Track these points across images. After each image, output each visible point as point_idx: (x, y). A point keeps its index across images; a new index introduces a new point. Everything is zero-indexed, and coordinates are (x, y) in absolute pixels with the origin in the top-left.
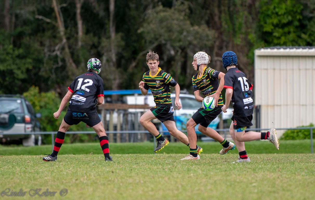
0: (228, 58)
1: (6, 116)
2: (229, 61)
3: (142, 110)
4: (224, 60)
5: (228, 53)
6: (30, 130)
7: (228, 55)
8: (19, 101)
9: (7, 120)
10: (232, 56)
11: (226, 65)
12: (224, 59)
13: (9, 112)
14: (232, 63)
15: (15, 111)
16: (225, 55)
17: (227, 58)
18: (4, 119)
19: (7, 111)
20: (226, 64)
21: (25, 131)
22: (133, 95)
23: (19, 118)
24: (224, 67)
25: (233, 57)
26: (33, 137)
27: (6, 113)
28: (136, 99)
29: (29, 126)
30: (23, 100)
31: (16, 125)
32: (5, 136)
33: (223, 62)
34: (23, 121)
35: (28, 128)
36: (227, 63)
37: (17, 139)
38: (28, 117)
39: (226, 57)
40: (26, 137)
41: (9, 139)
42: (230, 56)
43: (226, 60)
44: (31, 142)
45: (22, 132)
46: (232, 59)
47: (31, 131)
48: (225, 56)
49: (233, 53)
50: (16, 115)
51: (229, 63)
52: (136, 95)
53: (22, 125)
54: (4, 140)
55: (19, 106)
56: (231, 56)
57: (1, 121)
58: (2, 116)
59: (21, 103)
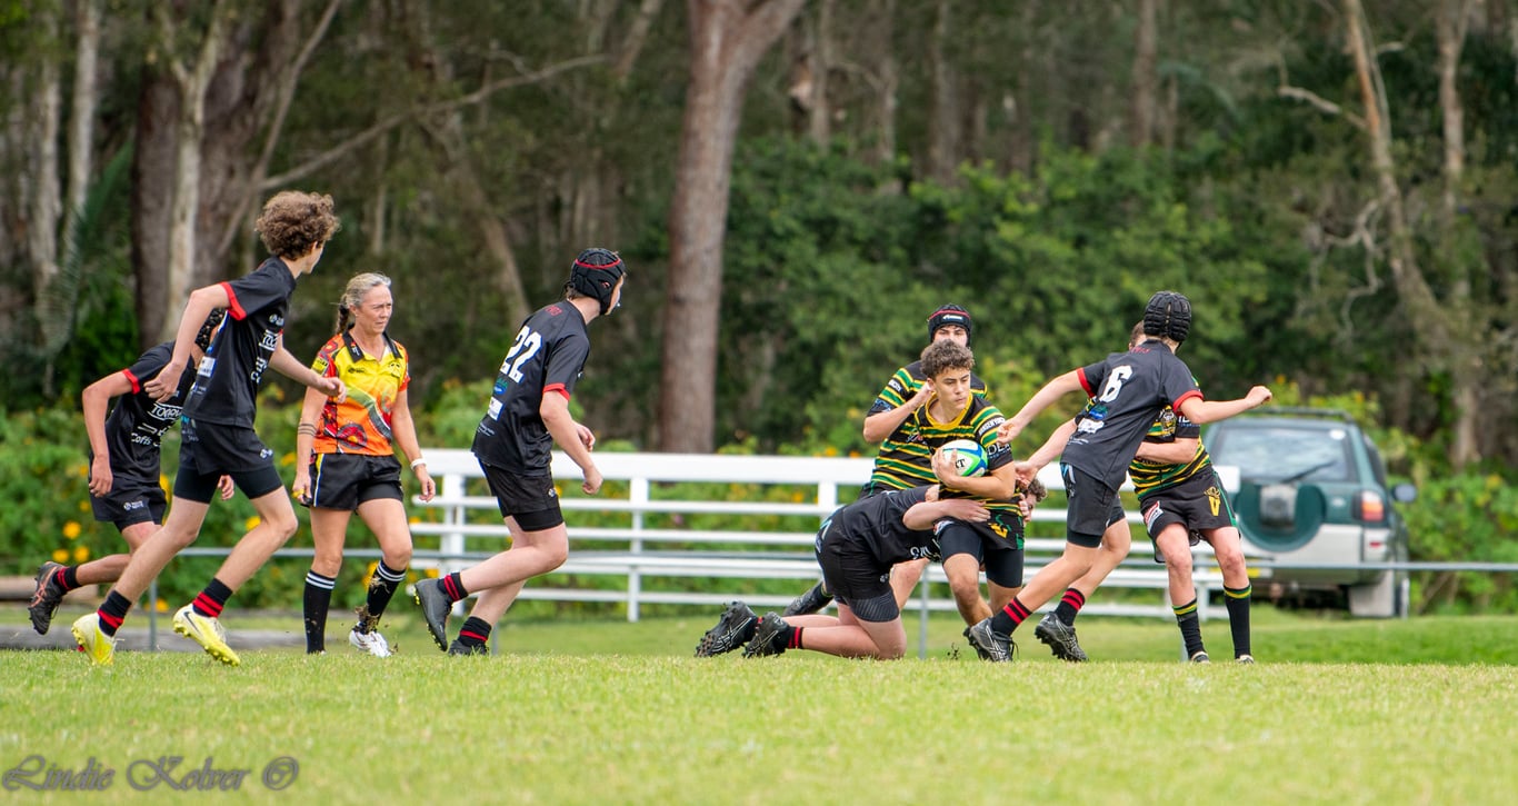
1: (1288, 494)
6: (1383, 549)
8: (1338, 434)
9: (1291, 510)
13: (1299, 477)
15: (1323, 471)
18: (1278, 503)
19: (1292, 472)
21: (1362, 557)
23: (1338, 501)
26: (1389, 579)
27: (1288, 481)
29: (1380, 535)
30: (1354, 431)
31: (1327, 530)
32: (1282, 575)
34: (1356, 515)
35: (1375, 544)
37: (1327, 586)
38: (1372, 501)
40: (1366, 580)
41: (1295, 586)
44: (1382, 601)
45: (1351, 560)
47: (1387, 557)
50: (1325, 488)
53: (1352, 532)
54: (1276, 589)
55: (1338, 453)
57: (1266, 510)
58: (1270, 493)
59: (1347, 445)
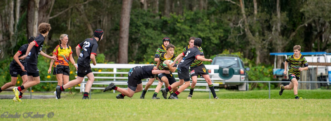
1: (227, 69)
3: (316, 66)
6: (244, 79)
8: (236, 59)
9: (228, 72)
13: (229, 67)
15: (234, 66)
18: (226, 71)
19: (228, 66)
21: (240, 80)
22: (310, 56)
23: (236, 71)
26: (245, 84)
27: (227, 67)
28: (313, 59)
29: (243, 76)
30: (239, 59)
31: (234, 76)
32: (227, 83)
34: (239, 73)
35: (243, 78)
37: (235, 85)
38: (242, 71)
40: (241, 84)
41: (229, 85)
44: (244, 88)
45: (238, 81)
47: (245, 80)
50: (234, 68)
52: (313, 56)
53: (239, 76)
54: (226, 86)
55: (236, 62)
57: (224, 72)
58: (224, 69)
59: (238, 61)
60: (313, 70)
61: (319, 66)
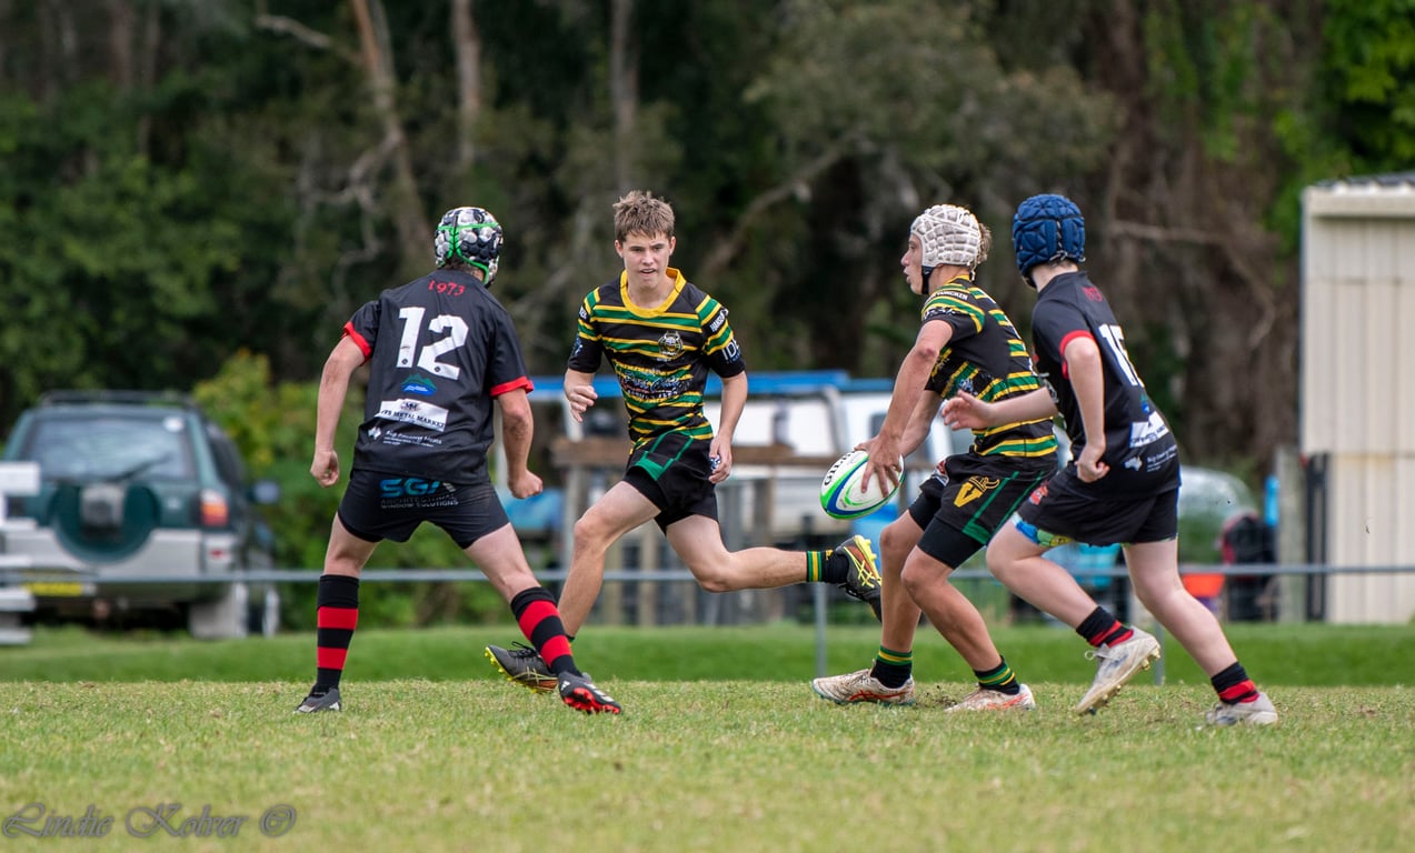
0: (1043, 227)
1: (114, 495)
2: (1043, 241)
4: (1020, 236)
5: (1043, 201)
6: (226, 559)
7: (1042, 212)
8: (174, 424)
9: (116, 515)
10: (1061, 218)
11: (1033, 258)
12: (1024, 231)
13: (128, 475)
14: (1059, 249)
15: (156, 470)
16: (1026, 211)
17: (1036, 228)
18: (102, 506)
19: (119, 469)
20: (1030, 256)
21: (202, 565)
23: (173, 504)
24: (1021, 267)
25: (1068, 222)
26: (240, 594)
27: (113, 480)
29: (222, 542)
30: (194, 420)
31: (162, 538)
32: (108, 591)
33: (1019, 242)
34: (195, 517)
35: (217, 553)
36: (1037, 250)
37: (163, 602)
38: (215, 501)
39: (1031, 219)
40: (208, 596)
41: (123, 604)
42: (1052, 217)
43: (1033, 233)
44: (229, 622)
45: (187, 571)
46: (1061, 231)
47: (232, 567)
48: (1030, 214)
49: (1066, 205)
50: (159, 488)
51: (1045, 250)
53: (190, 538)
54: (101, 609)
55: (173, 446)
56: (1057, 220)
57: (88, 515)
58: (93, 494)
59: (185, 433)
60: (748, 495)
61: (783, 472)
